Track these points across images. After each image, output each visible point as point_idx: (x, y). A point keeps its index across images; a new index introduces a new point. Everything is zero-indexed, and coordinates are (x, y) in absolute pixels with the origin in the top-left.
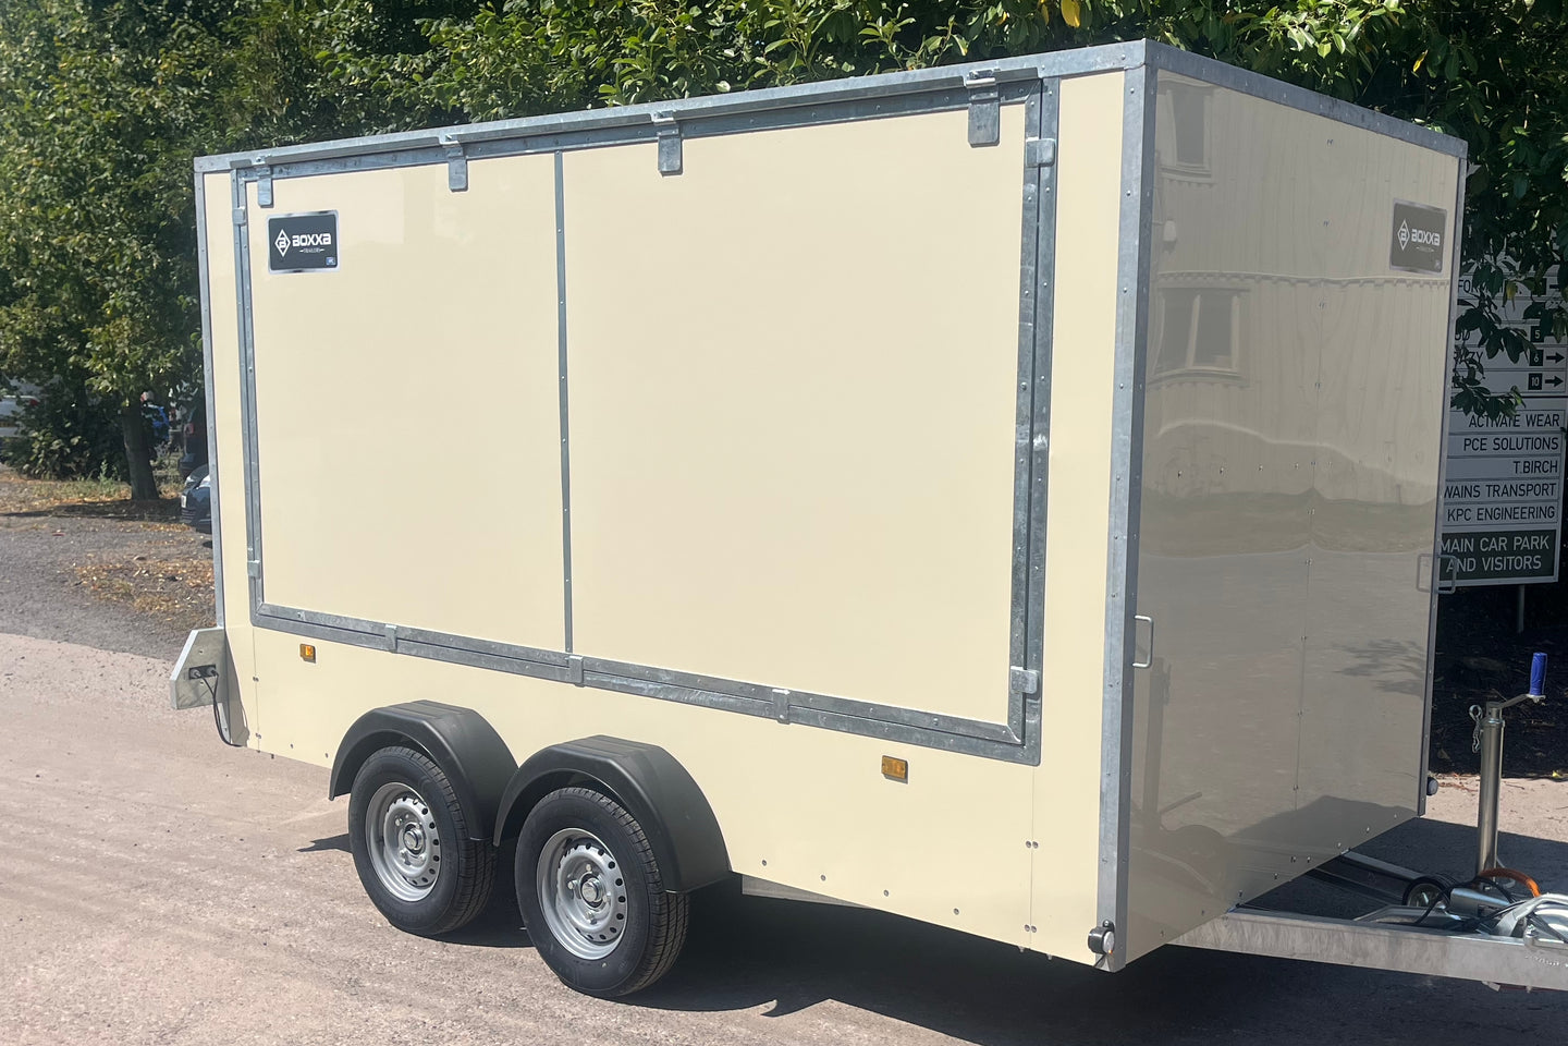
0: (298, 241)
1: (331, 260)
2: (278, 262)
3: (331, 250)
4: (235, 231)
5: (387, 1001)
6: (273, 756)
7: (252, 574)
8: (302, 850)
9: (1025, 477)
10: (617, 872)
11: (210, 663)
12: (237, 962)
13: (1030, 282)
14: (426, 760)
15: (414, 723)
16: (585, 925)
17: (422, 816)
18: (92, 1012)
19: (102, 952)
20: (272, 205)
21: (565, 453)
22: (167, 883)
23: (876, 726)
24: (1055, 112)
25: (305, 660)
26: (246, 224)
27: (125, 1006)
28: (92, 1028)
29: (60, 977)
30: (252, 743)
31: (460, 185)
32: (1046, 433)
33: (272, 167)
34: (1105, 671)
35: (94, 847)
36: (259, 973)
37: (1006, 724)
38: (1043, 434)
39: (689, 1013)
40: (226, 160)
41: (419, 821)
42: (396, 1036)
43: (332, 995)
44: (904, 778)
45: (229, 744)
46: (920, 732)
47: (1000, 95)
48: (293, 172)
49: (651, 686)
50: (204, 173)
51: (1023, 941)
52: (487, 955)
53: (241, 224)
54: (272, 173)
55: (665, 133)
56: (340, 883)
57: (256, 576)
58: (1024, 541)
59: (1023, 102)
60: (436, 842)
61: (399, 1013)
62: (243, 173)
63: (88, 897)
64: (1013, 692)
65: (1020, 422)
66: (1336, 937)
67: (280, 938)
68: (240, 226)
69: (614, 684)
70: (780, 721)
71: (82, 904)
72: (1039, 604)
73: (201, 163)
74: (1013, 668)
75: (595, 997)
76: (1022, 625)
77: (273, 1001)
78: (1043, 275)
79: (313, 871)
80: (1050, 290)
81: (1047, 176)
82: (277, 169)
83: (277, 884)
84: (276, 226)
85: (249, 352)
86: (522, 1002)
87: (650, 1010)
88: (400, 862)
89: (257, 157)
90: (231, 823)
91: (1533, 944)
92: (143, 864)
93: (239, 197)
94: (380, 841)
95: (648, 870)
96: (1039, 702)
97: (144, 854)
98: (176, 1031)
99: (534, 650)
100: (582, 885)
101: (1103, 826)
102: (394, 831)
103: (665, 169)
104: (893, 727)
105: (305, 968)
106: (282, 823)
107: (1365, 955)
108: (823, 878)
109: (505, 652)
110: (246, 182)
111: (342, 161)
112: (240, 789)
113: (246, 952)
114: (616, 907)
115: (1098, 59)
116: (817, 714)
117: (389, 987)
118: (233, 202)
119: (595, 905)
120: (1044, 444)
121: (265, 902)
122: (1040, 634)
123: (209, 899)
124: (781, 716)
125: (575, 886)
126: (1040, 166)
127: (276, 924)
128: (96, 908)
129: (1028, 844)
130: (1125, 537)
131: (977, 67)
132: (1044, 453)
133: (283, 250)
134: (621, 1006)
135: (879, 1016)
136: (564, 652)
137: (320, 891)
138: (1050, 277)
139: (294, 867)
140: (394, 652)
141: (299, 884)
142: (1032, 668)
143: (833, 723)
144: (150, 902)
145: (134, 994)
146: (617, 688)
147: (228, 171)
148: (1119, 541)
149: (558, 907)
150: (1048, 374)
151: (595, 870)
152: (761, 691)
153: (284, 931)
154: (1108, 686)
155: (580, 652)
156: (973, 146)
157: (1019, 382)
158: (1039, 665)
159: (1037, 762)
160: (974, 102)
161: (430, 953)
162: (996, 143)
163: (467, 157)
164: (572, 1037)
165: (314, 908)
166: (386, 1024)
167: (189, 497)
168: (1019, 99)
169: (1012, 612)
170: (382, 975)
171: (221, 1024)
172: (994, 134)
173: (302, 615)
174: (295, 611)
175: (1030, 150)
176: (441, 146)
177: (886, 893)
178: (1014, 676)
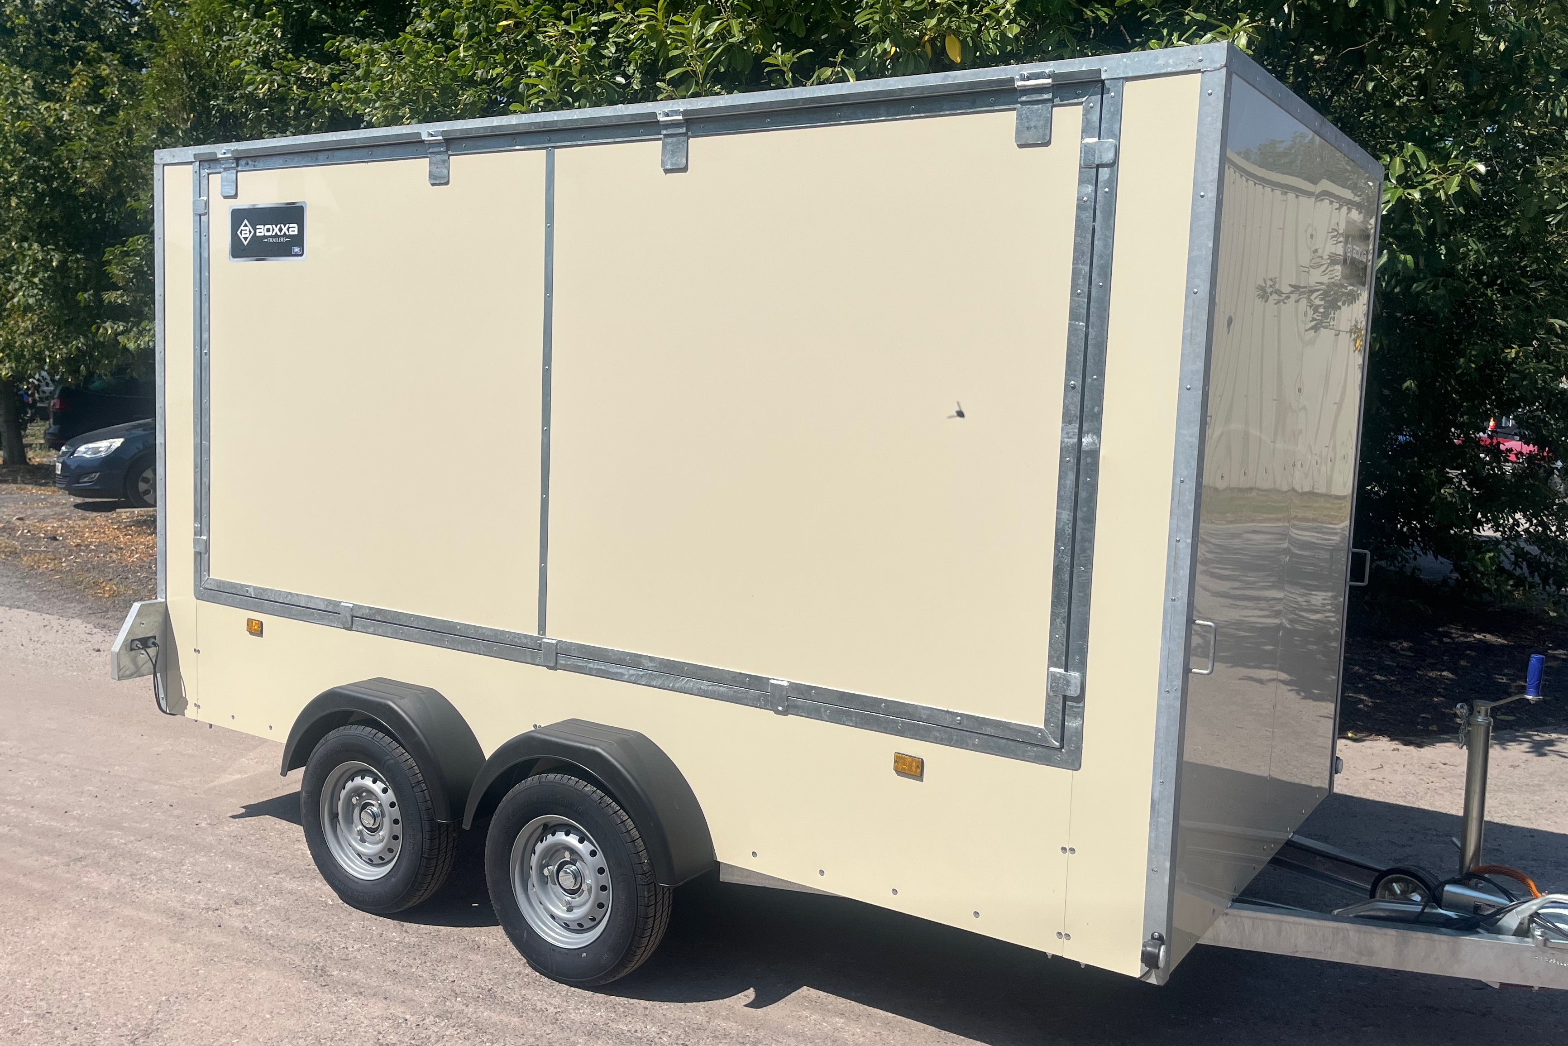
0: (261, 231)
1: (296, 250)
2: (238, 250)
3: (298, 240)
4: (194, 221)
5: (361, 993)
6: (211, 726)
7: (198, 550)
8: (234, 817)
9: (1071, 476)
10: (600, 860)
11: (151, 635)
12: (195, 948)
13: (1083, 282)
14: (388, 739)
15: (380, 704)
16: (561, 912)
17: (382, 795)
18: (55, 1011)
19: (53, 937)
20: (235, 196)
21: (546, 440)
22: (104, 855)
23: (888, 722)
24: (1118, 112)
25: (251, 633)
26: (207, 214)
27: (89, 1005)
28: (57, 1032)
29: (14, 968)
30: (190, 712)
31: (440, 179)
32: (1098, 432)
33: (237, 160)
34: (1160, 676)
35: (25, 815)
36: (220, 961)
37: (1042, 727)
38: (1094, 434)
39: (672, 1005)
40: (190, 152)
41: (377, 799)
42: (380, 1037)
43: (301, 986)
44: (919, 776)
45: (165, 713)
46: (939, 731)
47: (1054, 97)
48: (260, 164)
49: (632, 672)
50: (164, 165)
51: (1052, 947)
52: (448, 936)
53: (202, 215)
54: (238, 165)
55: (670, 131)
56: (280, 853)
57: (203, 551)
58: (1068, 540)
59: (1080, 104)
60: (396, 822)
61: (377, 1008)
62: (206, 165)
63: (28, 873)
64: (1051, 694)
65: (1067, 419)
66: (1341, 934)
67: (234, 918)
68: (200, 215)
69: (591, 668)
70: (777, 712)
71: (22, 880)
72: (1085, 606)
73: (161, 156)
74: (1052, 669)
75: (571, 986)
76: (1064, 626)
77: (243, 996)
78: (1099, 275)
79: (250, 840)
80: (1106, 290)
81: (1107, 176)
82: (242, 162)
83: (216, 855)
84: (238, 217)
85: (205, 336)
86: (499, 991)
87: (632, 1001)
88: (355, 840)
89: (222, 150)
90: (156, 787)
91: (1545, 945)
92: (78, 834)
93: (201, 188)
94: (334, 817)
95: (637, 861)
96: (1081, 705)
97: (75, 823)
98: (147, 1034)
99: (502, 632)
100: (558, 872)
101: (1153, 835)
102: (349, 808)
103: (669, 167)
104: (908, 723)
105: (267, 954)
106: (207, 786)
107: (1371, 953)
108: (822, 873)
109: (471, 633)
110: (209, 174)
111: (315, 155)
112: (160, 750)
113: (202, 937)
114: (597, 895)
115: (1171, 61)
116: (820, 707)
117: (358, 976)
118: (194, 192)
119: (572, 892)
120: (1094, 443)
121: (209, 876)
122: (1084, 635)
123: (151, 873)
124: (780, 708)
125: (551, 872)
126: (1098, 167)
127: (226, 901)
128: (37, 885)
129: (1064, 849)
130: (1189, 541)
131: (1028, 69)
132: (1094, 454)
133: (246, 239)
134: (600, 997)
135: (863, 1007)
136: (536, 634)
137: (263, 863)
138: (1106, 278)
139: (230, 836)
140: (350, 629)
141: (238, 856)
142: (1074, 671)
143: (837, 717)
144: (93, 877)
145: (95, 989)
146: (594, 673)
147: (191, 163)
148: (1181, 545)
149: (530, 892)
150: (1102, 374)
151: (574, 857)
152: (758, 682)
153: (235, 911)
154: (1163, 692)
155: (553, 636)
156: (1020, 146)
157: (1067, 380)
158: (1082, 667)
159: (1077, 766)
160: (1023, 103)
161: (389, 934)
162: (1048, 143)
163: (450, 152)
164: (562, 1035)
165: (261, 882)
166: (366, 1022)
167: (63, 464)
168: (1076, 101)
169: (1052, 612)
170: (345, 961)
171: (194, 1025)
172: (1045, 135)
173: (251, 590)
174: (242, 586)
175: (1087, 150)
176: (423, 141)
177: (895, 891)
178: (1053, 679)
